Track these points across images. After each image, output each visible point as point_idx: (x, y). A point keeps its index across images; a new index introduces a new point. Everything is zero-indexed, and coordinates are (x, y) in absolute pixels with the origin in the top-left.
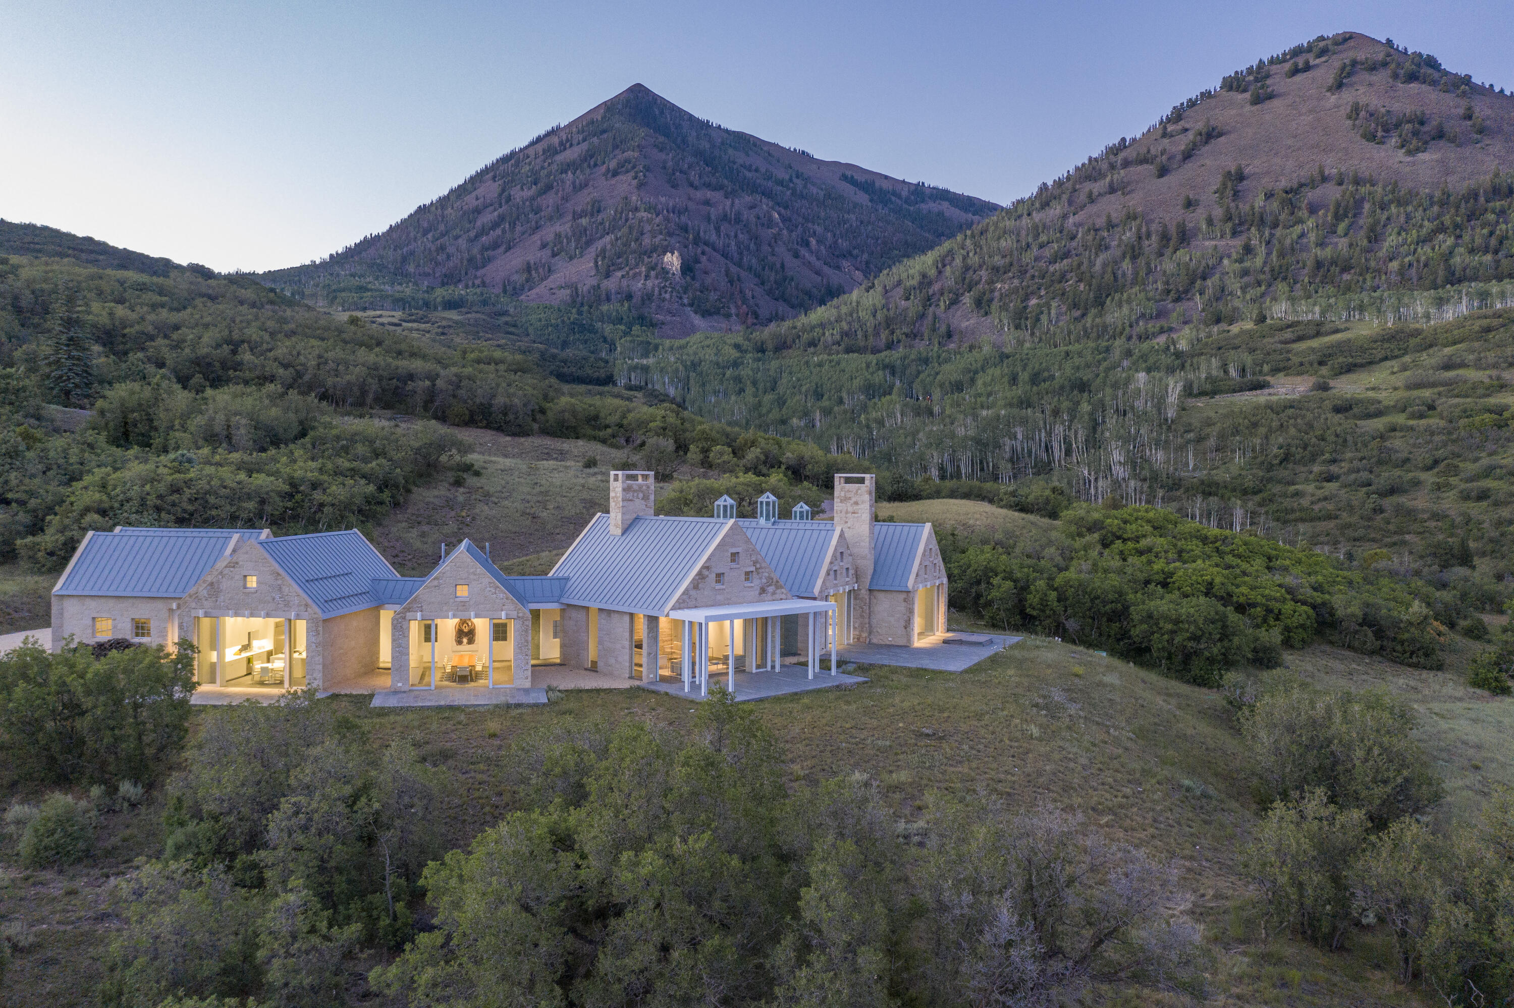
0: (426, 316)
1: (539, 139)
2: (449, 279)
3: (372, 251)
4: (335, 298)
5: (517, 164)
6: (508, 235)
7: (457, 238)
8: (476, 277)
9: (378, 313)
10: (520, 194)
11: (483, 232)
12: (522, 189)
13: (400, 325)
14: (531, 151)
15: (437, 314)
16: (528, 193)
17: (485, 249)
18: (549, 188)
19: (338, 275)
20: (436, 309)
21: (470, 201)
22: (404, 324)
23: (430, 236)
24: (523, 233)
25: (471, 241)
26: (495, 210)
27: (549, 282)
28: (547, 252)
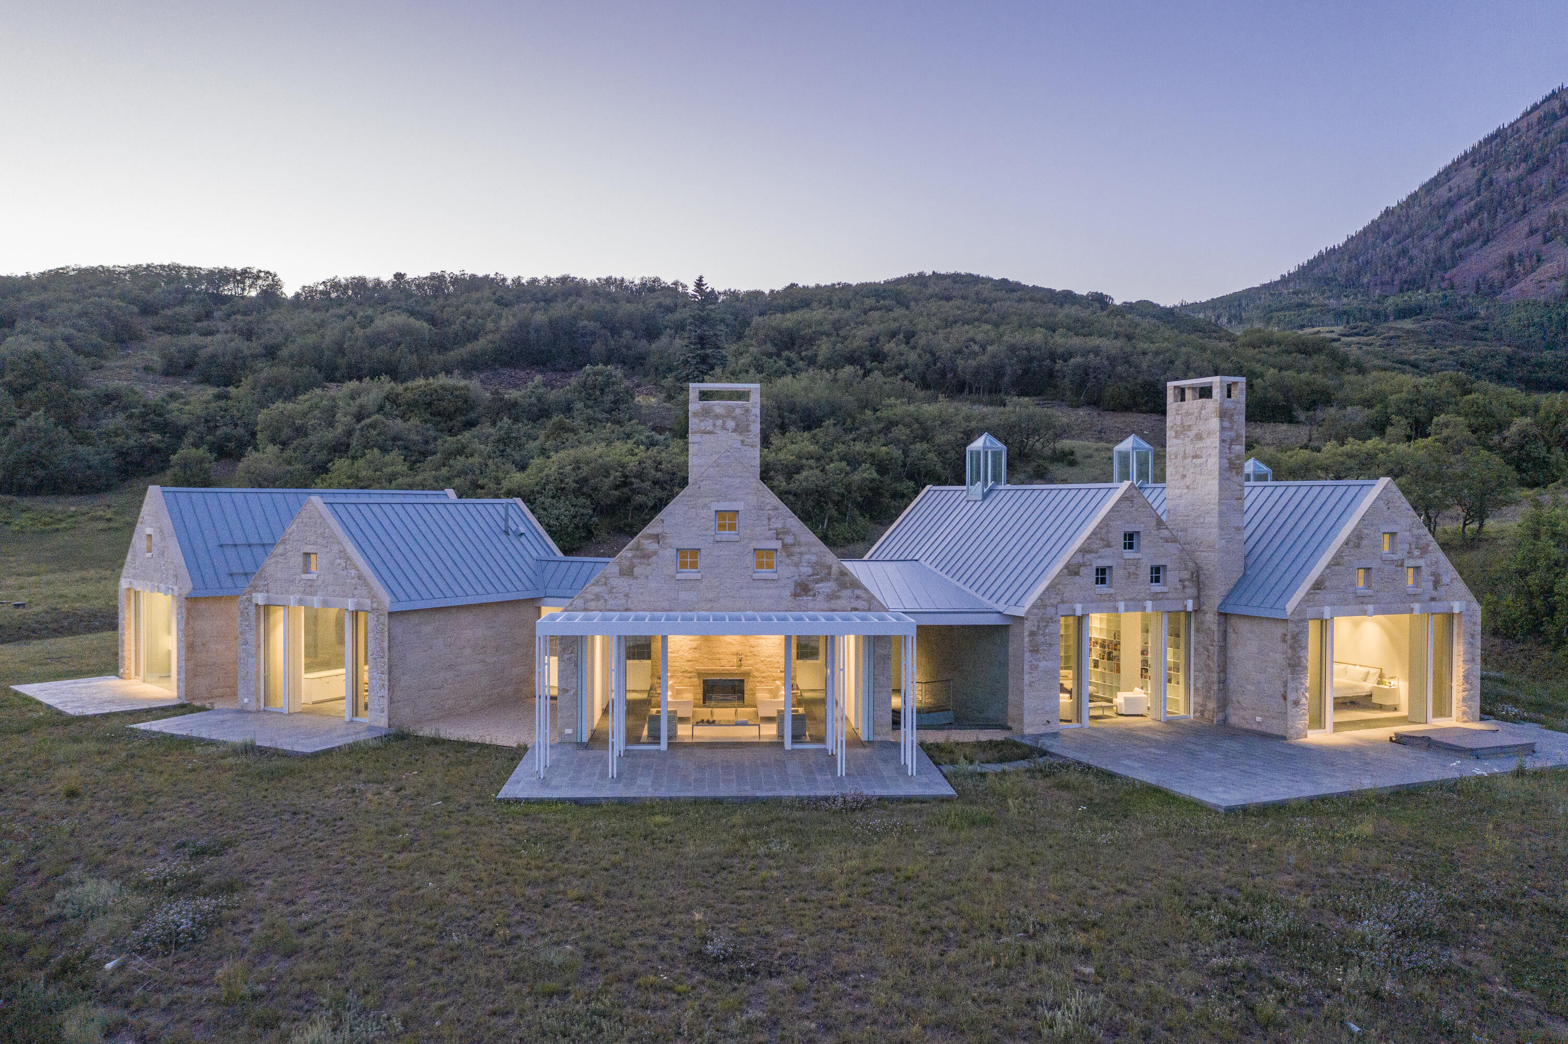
0: (1371, 328)
1: (1535, 107)
2: (1410, 284)
3: (1324, 266)
4: (1271, 318)
5: (1504, 142)
6: (1486, 226)
7: (1422, 238)
8: (1443, 279)
9: (1316, 329)
10: (1502, 176)
11: (1457, 225)
12: (1508, 170)
13: (1339, 340)
14: (1523, 125)
15: (1390, 324)
16: (1513, 174)
17: (1456, 245)
18: (1545, 161)
19: (1280, 294)
20: (1387, 318)
21: (1443, 193)
22: (1343, 339)
23: (1390, 241)
24: (1507, 220)
25: (1440, 239)
26: (1472, 199)
27: (1536, 276)
28: (1539, 238)
